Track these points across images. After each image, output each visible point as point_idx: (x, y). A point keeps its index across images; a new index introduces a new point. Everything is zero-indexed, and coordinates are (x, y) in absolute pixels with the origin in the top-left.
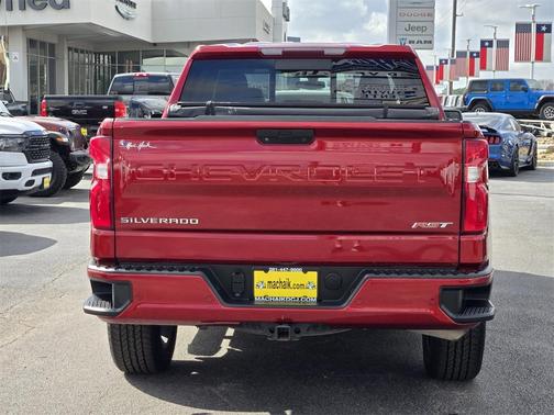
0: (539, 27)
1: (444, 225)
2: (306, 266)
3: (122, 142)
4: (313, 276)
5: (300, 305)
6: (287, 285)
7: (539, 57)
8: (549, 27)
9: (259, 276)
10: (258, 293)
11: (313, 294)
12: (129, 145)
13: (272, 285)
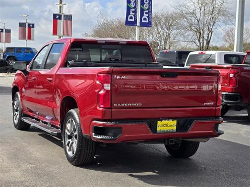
0: (29, 25)
1: (212, 103)
2: (173, 119)
3: (115, 76)
4: (175, 122)
5: (170, 132)
6: (167, 125)
7: (29, 38)
8: (33, 25)
9: (159, 123)
10: (159, 129)
11: (174, 128)
12: (118, 77)
13: (163, 126)
